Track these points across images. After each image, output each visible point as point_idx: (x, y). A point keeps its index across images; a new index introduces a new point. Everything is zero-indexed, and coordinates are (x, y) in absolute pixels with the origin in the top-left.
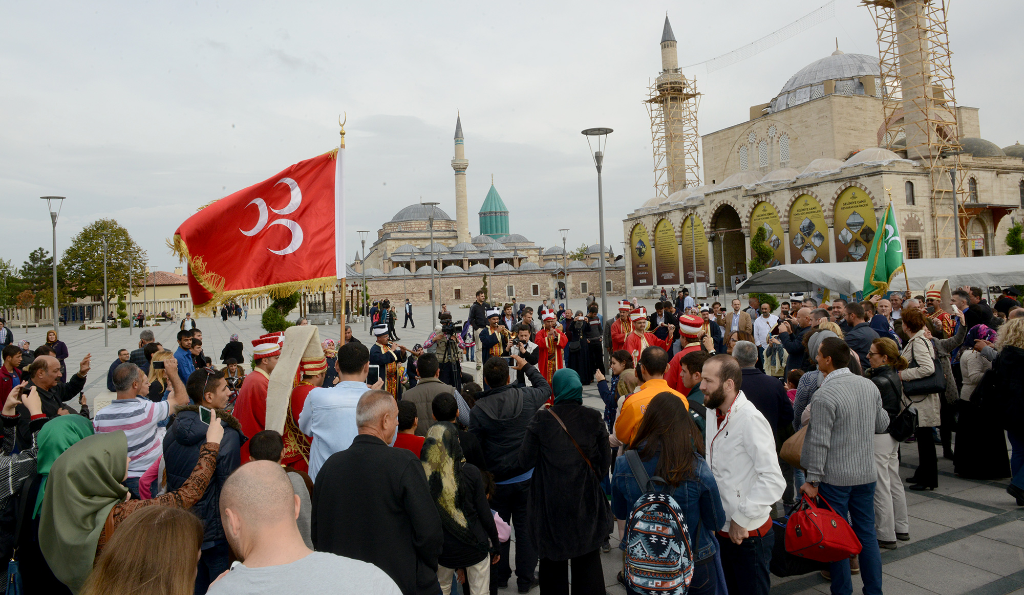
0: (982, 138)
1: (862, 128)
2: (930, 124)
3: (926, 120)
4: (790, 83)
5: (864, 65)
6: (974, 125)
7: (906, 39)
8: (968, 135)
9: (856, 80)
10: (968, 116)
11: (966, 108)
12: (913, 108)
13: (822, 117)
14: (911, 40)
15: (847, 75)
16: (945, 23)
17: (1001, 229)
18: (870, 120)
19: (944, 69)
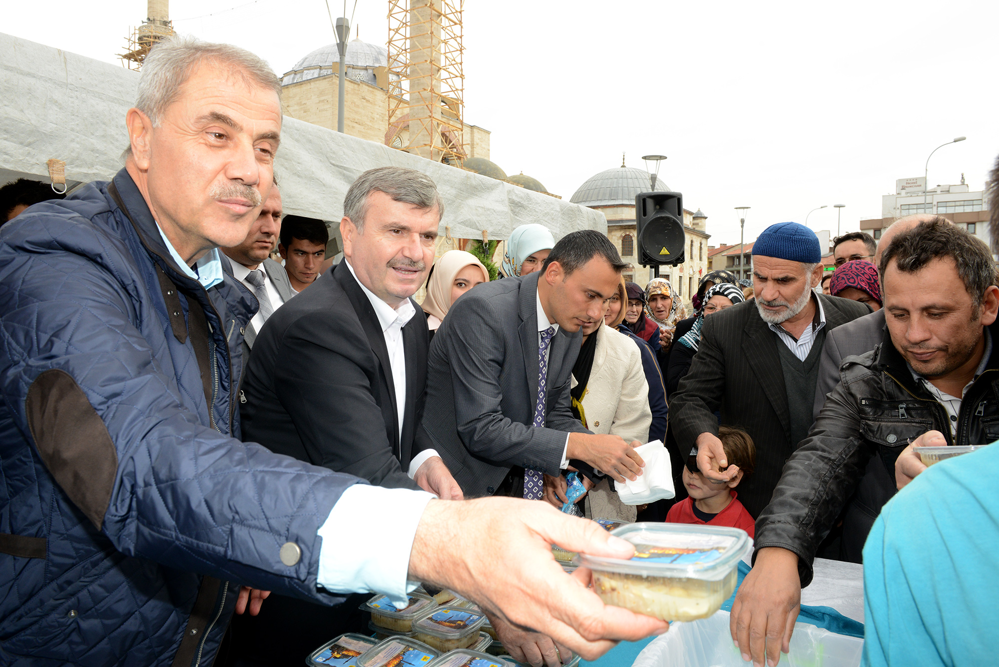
0: (491, 160)
1: (368, 123)
2: (435, 123)
3: (430, 117)
4: (299, 64)
5: (381, 57)
6: (484, 148)
7: (418, 20)
8: (479, 154)
9: (370, 71)
10: (480, 137)
11: (479, 128)
12: (418, 102)
13: (323, 101)
14: (422, 21)
15: (361, 63)
16: (460, 13)
17: (499, 255)
18: (378, 116)
19: (455, 66)
